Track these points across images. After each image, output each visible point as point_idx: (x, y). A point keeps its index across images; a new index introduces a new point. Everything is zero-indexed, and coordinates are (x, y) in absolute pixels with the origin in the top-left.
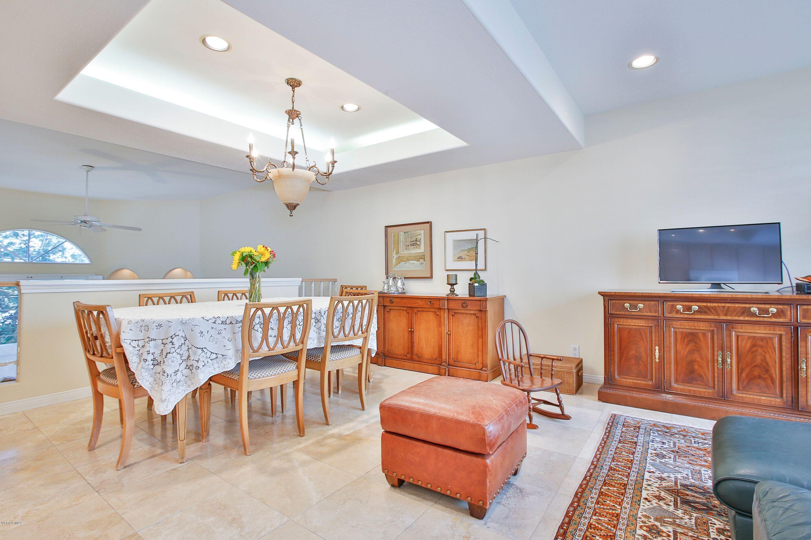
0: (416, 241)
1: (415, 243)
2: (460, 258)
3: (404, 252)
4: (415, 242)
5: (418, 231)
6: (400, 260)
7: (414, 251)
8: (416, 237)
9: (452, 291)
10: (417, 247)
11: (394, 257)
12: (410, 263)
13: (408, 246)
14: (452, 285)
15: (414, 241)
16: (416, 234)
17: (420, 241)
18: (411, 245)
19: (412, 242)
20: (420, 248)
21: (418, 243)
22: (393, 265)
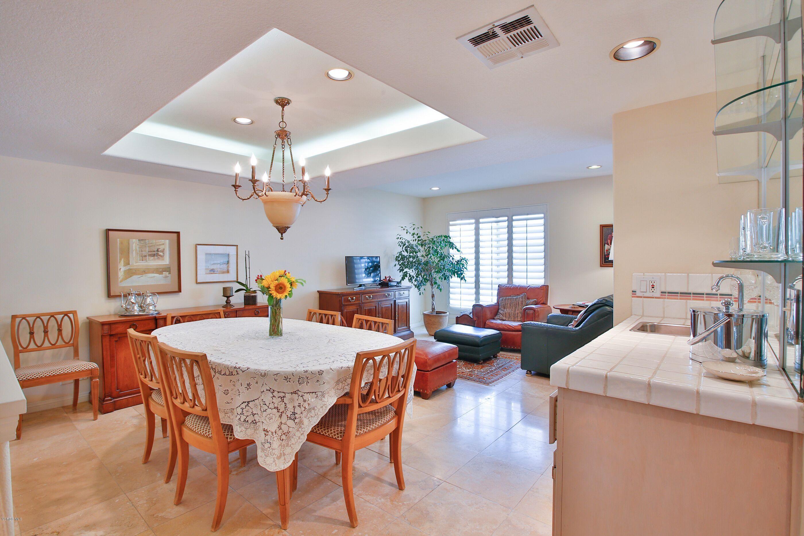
0: (158, 251)
1: (156, 254)
2: (212, 271)
3: (136, 263)
4: (156, 252)
5: (160, 241)
6: (130, 273)
7: (153, 263)
8: (158, 247)
9: (228, 302)
10: (158, 258)
11: (121, 269)
12: (149, 276)
13: (145, 256)
14: (228, 297)
15: (154, 251)
16: (158, 244)
17: (163, 251)
18: (150, 255)
19: (151, 252)
20: (163, 260)
21: (161, 254)
22: (119, 280)
